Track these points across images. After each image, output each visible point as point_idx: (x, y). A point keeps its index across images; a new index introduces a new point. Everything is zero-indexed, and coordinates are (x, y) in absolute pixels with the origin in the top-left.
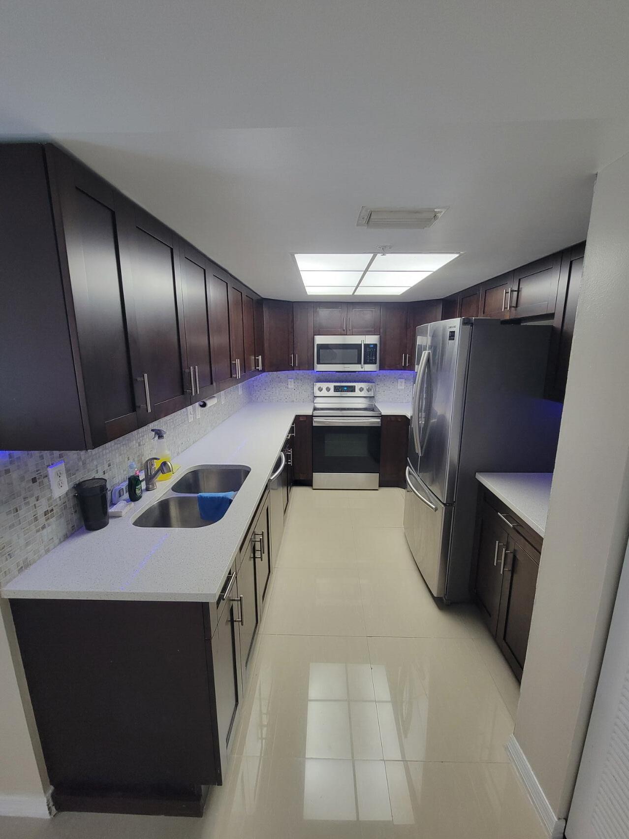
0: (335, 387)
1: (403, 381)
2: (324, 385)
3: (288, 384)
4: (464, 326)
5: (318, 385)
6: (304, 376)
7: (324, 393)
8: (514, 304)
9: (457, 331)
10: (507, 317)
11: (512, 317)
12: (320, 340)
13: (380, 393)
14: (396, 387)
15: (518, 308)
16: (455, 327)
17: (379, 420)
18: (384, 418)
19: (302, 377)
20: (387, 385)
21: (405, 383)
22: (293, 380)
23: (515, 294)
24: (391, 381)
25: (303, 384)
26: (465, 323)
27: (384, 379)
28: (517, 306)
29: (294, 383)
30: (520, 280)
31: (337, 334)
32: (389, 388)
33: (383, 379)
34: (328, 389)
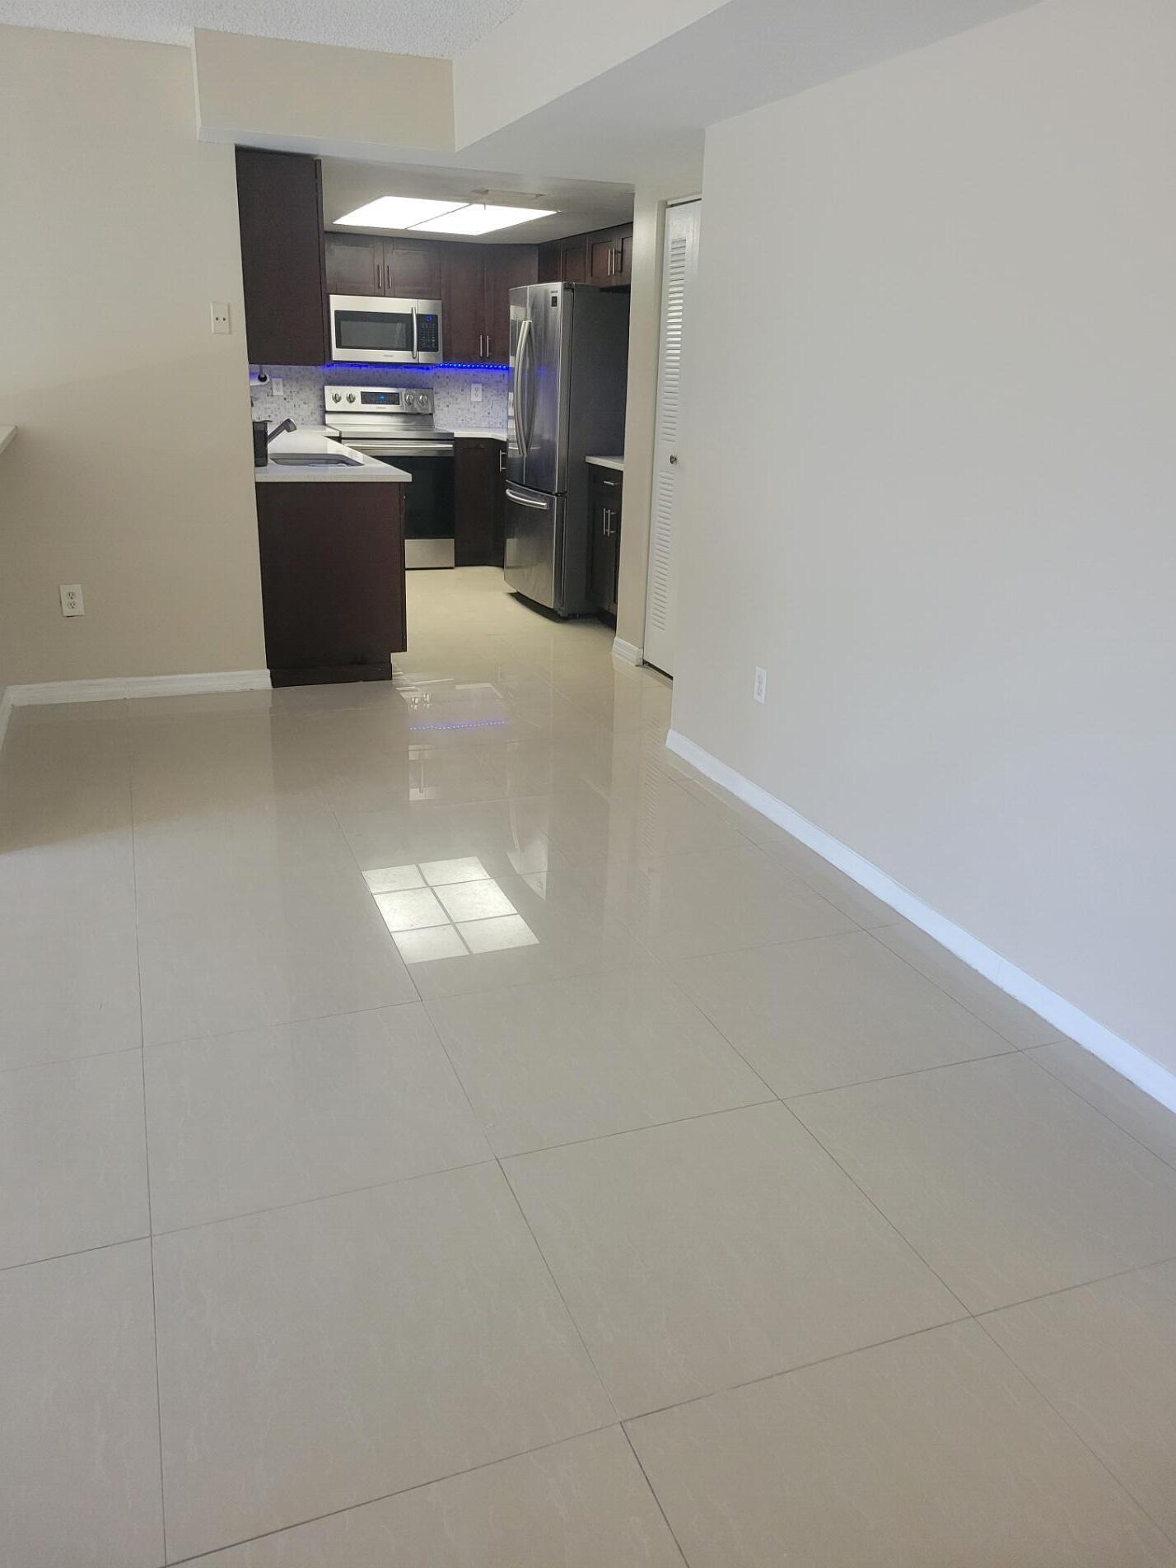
0: (364, 394)
1: (480, 386)
2: (344, 391)
3: (271, 389)
4: (566, 292)
5: (330, 391)
6: (303, 373)
7: (344, 405)
8: (619, 268)
9: (559, 295)
10: (614, 284)
11: (619, 284)
12: (338, 303)
13: (442, 410)
14: (468, 397)
15: (623, 273)
16: (557, 292)
17: (451, 446)
18: (459, 442)
19: (297, 375)
20: (453, 394)
21: (483, 391)
22: (281, 380)
23: (620, 255)
24: (459, 387)
25: (301, 389)
26: (566, 288)
27: (447, 383)
28: (621, 271)
29: (284, 385)
30: (623, 239)
31: (367, 293)
32: (457, 399)
33: (445, 384)
34: (351, 399)
